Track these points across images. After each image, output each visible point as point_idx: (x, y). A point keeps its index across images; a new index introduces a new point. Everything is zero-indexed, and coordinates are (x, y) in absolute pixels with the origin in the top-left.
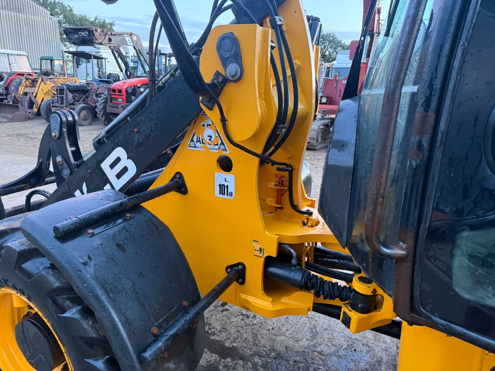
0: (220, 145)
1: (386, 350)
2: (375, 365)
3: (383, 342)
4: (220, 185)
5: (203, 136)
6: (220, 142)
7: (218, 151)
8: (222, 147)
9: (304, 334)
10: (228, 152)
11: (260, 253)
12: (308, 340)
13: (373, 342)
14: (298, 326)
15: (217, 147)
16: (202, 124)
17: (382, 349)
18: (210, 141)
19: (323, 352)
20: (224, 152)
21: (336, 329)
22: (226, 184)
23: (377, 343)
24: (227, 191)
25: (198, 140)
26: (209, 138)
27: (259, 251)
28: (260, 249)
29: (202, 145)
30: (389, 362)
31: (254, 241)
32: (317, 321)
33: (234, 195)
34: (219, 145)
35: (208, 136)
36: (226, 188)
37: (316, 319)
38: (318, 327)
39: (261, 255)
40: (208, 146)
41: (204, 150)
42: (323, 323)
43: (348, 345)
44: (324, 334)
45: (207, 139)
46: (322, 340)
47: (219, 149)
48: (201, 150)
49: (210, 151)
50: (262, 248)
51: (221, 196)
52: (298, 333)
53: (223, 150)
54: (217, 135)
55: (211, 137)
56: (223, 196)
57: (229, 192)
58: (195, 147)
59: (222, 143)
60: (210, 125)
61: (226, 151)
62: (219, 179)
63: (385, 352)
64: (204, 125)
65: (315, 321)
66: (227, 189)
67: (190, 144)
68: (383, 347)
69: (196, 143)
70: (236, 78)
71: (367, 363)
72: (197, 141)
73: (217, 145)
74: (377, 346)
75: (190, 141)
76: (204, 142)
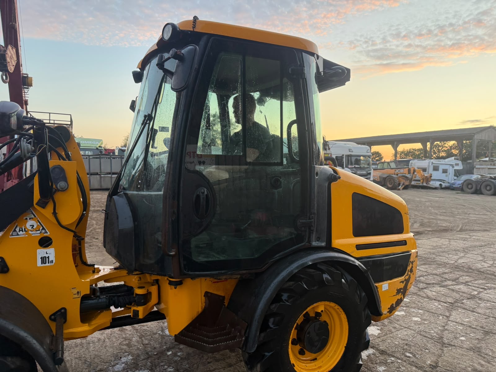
0: (42, 230)
1: (138, 349)
2: (136, 358)
3: (134, 346)
4: (41, 258)
5: (25, 226)
6: (41, 228)
7: (39, 235)
8: (43, 231)
9: (82, 368)
10: (49, 233)
11: (78, 295)
12: (86, 369)
13: (128, 349)
14: (73, 366)
15: (39, 232)
16: (25, 218)
17: (136, 349)
18: (32, 229)
19: (102, 369)
20: (45, 234)
21: (102, 354)
22: (47, 256)
23: (131, 348)
24: (48, 261)
25: (21, 229)
26: (32, 227)
27: (77, 294)
28: (78, 293)
29: (24, 233)
30: (143, 353)
31: (72, 288)
32: (85, 357)
33: (54, 262)
34: (40, 231)
35: (31, 226)
36: (47, 259)
37: (83, 356)
38: (88, 359)
39: (79, 296)
40: (30, 232)
41: (27, 236)
42: (90, 355)
43: (115, 358)
44: (95, 361)
45: (30, 228)
46: (96, 364)
47: (41, 232)
48: (24, 236)
49: (32, 235)
50: (79, 291)
51: (43, 265)
52: (76, 369)
53: (44, 233)
54: (38, 224)
55: (33, 226)
56: (45, 265)
57: (50, 260)
58: (18, 235)
59: (43, 229)
60: (32, 218)
61: (47, 233)
62: (41, 253)
63: (138, 350)
64: (26, 219)
65: (84, 357)
66: (49, 259)
67: (12, 234)
68: (136, 348)
69: (18, 232)
70: (64, 189)
71: (131, 360)
72: (20, 231)
73: (39, 230)
74: (132, 350)
75: (12, 232)
76: (26, 230)
